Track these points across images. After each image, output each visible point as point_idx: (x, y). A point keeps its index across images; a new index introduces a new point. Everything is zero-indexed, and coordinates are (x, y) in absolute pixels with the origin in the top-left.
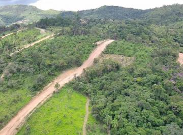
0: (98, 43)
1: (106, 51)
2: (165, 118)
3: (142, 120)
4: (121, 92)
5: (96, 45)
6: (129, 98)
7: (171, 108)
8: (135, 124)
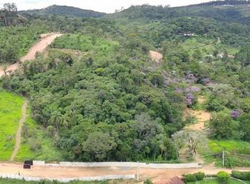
0: (42, 35)
1: (54, 45)
2: (133, 111)
3: (103, 114)
4: (74, 85)
5: (40, 38)
6: (85, 90)
7: (140, 100)
8: (93, 119)
